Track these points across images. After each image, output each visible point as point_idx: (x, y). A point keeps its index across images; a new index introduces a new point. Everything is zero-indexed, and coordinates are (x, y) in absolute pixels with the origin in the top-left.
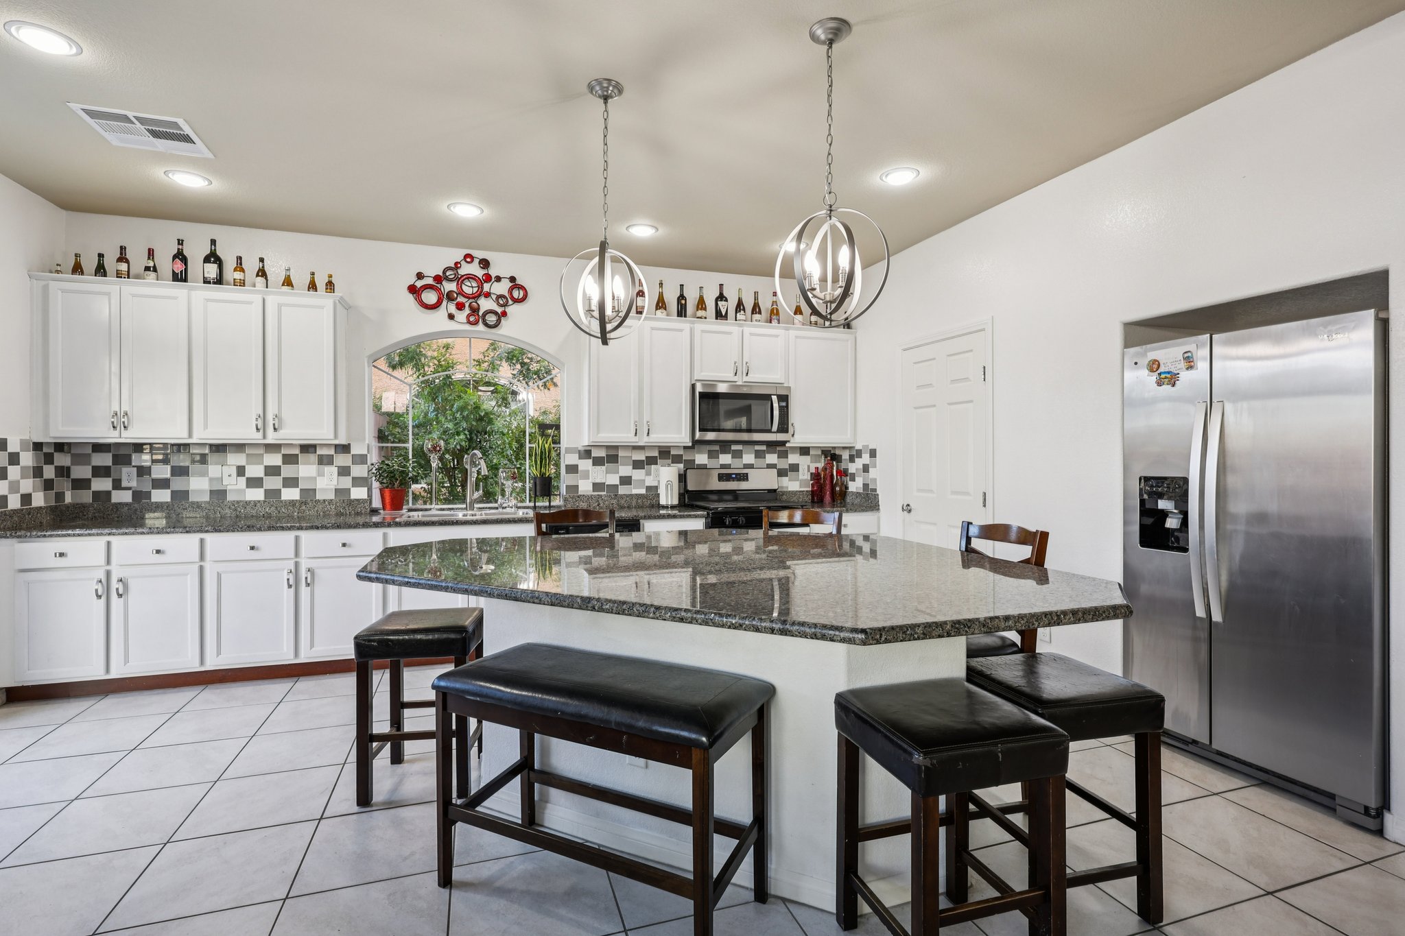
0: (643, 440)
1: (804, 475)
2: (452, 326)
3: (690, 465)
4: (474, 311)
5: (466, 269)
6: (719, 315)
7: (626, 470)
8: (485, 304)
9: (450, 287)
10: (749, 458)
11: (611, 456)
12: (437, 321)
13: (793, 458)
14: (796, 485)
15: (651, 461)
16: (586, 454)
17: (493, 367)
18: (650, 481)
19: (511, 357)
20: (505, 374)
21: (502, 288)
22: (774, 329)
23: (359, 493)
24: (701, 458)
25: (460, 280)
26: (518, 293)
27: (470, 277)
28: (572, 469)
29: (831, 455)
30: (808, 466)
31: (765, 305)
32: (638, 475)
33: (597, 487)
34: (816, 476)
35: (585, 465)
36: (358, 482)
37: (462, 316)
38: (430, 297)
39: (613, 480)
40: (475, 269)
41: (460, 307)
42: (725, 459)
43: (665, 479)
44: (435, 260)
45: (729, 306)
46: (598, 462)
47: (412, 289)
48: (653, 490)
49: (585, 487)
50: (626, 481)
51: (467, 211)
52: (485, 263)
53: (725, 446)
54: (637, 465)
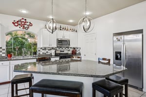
0: (50, 47)
1: (71, 51)
2: (20, 29)
3: (56, 50)
4: (24, 27)
5: (22, 20)
6: (60, 29)
7: (47, 51)
8: (25, 26)
9: (19, 23)
10: (64, 49)
11: (45, 49)
12: (18, 28)
13: (70, 49)
14: (70, 52)
15: (51, 49)
16: (41, 48)
17: (24, 35)
18: (51, 52)
19: (28, 34)
20: (26, 36)
21: (28, 24)
22: (68, 32)
23: (4, 55)
24: (58, 49)
25: (21, 22)
26: (31, 25)
27: (23, 22)
28: (39, 51)
29: (74, 48)
30: (71, 50)
31: (66, 28)
32: (49, 51)
33: (43, 53)
34: (72, 51)
35: (41, 50)
36: (3, 53)
37: (22, 28)
38: (16, 24)
39: (45, 52)
40: (24, 20)
41: (21, 26)
42: (61, 49)
43: (53, 52)
44: (17, 19)
45: (62, 28)
46: (43, 50)
47: (13, 23)
48: (51, 54)
49: (41, 53)
50: (47, 52)
51: (24, 12)
52: (25, 20)
53: (61, 47)
54: (49, 50)
